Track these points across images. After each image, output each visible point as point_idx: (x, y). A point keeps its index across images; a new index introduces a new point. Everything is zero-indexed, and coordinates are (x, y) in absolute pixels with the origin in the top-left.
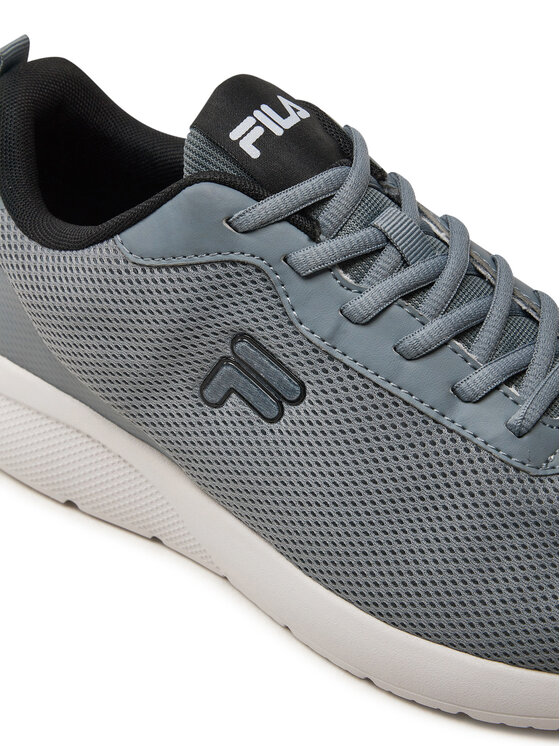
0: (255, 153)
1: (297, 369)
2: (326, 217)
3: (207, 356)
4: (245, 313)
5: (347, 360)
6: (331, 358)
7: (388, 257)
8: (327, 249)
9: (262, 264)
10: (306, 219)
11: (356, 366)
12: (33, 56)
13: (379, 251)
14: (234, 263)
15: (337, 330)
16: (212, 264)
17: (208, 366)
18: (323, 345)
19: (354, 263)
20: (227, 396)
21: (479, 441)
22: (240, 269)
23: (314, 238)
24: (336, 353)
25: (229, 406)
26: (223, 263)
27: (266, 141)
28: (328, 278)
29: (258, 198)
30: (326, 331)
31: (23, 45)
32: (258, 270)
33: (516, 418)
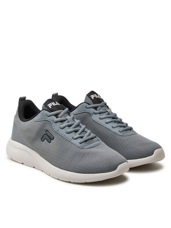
0: (51, 107)
1: (53, 135)
2: (59, 116)
3: (42, 134)
4: (47, 127)
5: (59, 133)
6: (57, 133)
7: (67, 121)
8: (59, 119)
9: (50, 121)
10: (56, 115)
11: (60, 134)
12: (26, 99)
13: (65, 121)
14: (46, 121)
15: (59, 129)
16: (44, 121)
17: (43, 136)
18: (57, 132)
19: (62, 121)
20: (45, 140)
21: (75, 144)
22: (47, 121)
23: (57, 118)
24: (58, 133)
25: (45, 141)
26: (45, 121)
27: (52, 106)
28: (58, 123)
29: (50, 112)
30: (57, 130)
31: (25, 98)
32: (49, 122)
33: (80, 141)
